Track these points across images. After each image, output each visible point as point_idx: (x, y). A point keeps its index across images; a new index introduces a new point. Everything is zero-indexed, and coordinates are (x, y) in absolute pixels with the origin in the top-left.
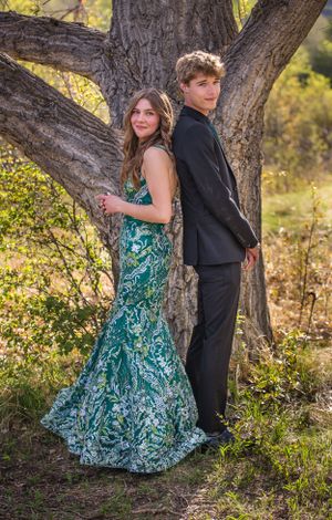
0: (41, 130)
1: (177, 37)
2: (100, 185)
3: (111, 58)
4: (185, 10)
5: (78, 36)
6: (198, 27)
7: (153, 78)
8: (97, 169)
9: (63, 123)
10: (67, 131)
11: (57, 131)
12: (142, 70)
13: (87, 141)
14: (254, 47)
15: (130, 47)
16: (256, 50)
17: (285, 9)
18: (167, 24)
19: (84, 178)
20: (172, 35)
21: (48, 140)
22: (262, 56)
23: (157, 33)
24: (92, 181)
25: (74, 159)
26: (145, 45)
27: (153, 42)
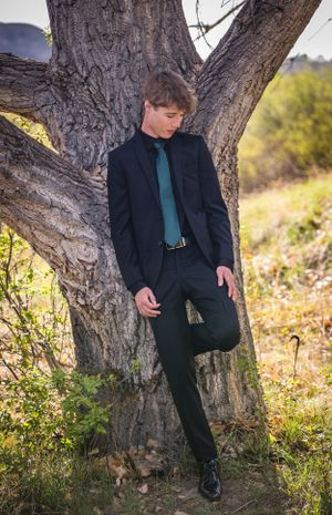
0: (15, 174)
1: (145, 57)
2: (81, 233)
3: (64, 89)
4: (151, 28)
5: (13, 67)
6: (166, 45)
7: (124, 106)
8: (76, 216)
9: (38, 165)
10: (43, 173)
11: (33, 175)
12: (108, 99)
13: (63, 185)
14: (242, 61)
15: (89, 73)
16: (246, 65)
17: (280, 15)
18: (134, 44)
19: (62, 228)
20: (140, 56)
21: (23, 186)
22: (253, 70)
23: (122, 55)
24: (72, 231)
25: (51, 206)
26: (109, 69)
27: (119, 65)
